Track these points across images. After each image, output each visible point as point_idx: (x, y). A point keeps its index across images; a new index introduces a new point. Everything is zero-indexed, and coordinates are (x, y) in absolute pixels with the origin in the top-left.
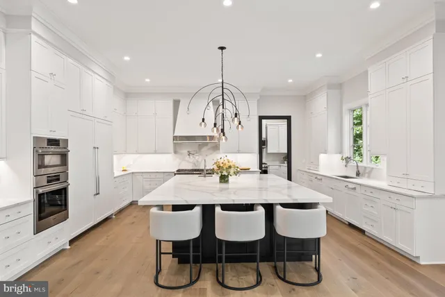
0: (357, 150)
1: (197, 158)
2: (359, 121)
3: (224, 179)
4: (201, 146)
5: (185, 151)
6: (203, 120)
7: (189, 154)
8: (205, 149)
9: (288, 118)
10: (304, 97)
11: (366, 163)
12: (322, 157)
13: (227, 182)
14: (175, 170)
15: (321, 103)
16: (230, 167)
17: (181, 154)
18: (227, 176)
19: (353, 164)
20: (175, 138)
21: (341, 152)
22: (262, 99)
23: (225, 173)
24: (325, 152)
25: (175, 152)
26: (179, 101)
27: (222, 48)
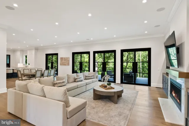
0: (26, 62)
2: (26, 56)
11: (28, 64)
19: (25, 65)
21: (23, 63)
24: (19, 63)
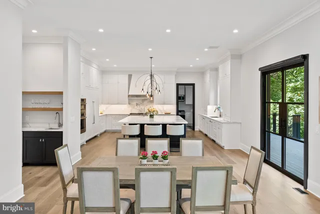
1: (141, 107)
3: (152, 116)
4: (143, 100)
5: (135, 103)
6: (143, 90)
7: (137, 105)
8: (145, 102)
9: (193, 85)
10: (202, 73)
12: (209, 107)
13: (153, 118)
14: (129, 114)
15: (208, 77)
16: (154, 111)
17: (133, 104)
18: (153, 115)
20: (129, 96)
21: (217, 105)
22: (178, 74)
26: (131, 75)
27: (151, 58)
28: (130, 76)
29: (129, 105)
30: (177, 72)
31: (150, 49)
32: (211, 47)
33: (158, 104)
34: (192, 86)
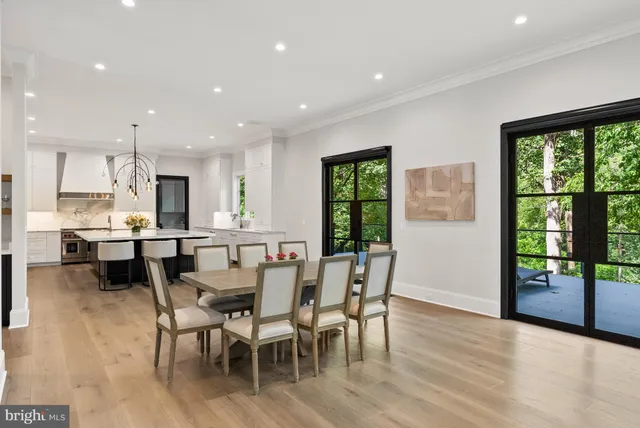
1: (85, 216)
4: (90, 204)
5: (71, 209)
7: (76, 212)
8: (95, 207)
9: (186, 179)
10: (202, 160)
11: (247, 217)
12: (216, 214)
14: (59, 229)
15: (215, 168)
17: (65, 212)
19: (238, 219)
20: (60, 195)
21: (231, 210)
22: (161, 158)
23: (138, 224)
24: (219, 210)
25: (58, 210)
26: (65, 154)
27: (135, 126)
28: (61, 157)
29: (59, 214)
30: (160, 156)
31: (151, 112)
32: (252, 122)
33: (121, 211)
34: (183, 182)
